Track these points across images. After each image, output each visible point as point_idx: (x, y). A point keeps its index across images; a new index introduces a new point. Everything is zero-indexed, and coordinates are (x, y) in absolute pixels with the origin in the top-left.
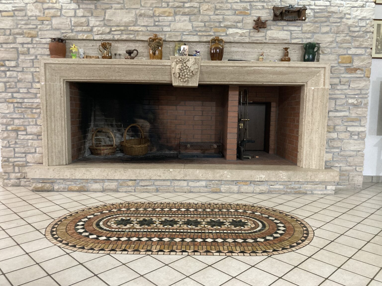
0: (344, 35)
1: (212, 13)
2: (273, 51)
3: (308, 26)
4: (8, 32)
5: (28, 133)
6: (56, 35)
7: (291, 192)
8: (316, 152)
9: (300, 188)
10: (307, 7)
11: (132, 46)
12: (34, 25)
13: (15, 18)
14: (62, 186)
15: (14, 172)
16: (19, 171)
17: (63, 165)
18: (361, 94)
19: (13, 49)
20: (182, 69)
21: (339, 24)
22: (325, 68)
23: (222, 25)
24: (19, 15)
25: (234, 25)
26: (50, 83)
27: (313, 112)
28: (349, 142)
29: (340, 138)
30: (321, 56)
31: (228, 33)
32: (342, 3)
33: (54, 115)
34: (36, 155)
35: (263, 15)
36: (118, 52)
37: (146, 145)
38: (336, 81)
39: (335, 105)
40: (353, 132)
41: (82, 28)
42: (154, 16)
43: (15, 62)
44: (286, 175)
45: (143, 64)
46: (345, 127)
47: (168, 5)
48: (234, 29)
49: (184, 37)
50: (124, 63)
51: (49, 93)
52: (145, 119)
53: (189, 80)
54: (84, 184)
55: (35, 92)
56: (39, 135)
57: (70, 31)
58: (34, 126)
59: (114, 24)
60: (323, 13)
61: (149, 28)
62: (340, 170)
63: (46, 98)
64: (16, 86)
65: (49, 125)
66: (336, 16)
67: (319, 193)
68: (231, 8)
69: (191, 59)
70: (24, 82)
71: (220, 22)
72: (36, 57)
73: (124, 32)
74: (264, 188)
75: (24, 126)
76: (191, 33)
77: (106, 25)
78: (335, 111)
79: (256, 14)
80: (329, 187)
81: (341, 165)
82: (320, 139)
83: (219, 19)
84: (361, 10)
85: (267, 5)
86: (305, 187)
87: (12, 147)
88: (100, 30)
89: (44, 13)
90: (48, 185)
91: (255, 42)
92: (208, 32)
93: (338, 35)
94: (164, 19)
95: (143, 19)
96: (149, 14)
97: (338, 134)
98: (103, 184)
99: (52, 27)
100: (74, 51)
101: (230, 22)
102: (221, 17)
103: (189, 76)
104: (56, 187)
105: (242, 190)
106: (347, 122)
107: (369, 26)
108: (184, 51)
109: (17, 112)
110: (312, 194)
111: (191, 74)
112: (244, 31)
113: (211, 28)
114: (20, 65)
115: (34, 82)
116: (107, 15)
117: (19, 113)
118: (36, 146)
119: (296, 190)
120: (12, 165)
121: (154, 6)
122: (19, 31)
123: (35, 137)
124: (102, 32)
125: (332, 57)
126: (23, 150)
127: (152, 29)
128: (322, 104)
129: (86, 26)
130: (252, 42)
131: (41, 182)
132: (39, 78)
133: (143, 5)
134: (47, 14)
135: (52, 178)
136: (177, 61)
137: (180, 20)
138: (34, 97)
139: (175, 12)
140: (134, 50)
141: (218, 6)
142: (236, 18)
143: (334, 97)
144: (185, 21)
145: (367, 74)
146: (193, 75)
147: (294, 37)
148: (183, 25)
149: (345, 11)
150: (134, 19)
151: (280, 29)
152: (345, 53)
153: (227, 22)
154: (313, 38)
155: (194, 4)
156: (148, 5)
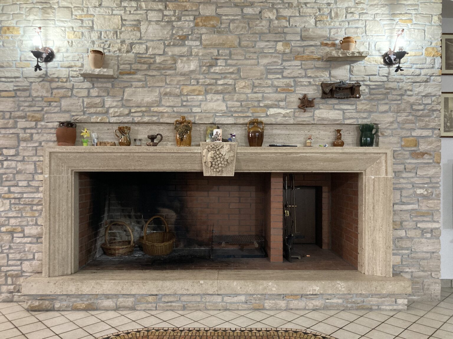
0: (406, 114)
1: (250, 91)
2: (322, 133)
3: (363, 104)
4: (7, 115)
5: (26, 236)
6: (65, 118)
7: (352, 307)
8: (380, 255)
9: (363, 302)
10: (361, 83)
11: (155, 130)
12: (40, 107)
13: (17, 99)
14: (65, 303)
15: (6, 284)
16: (13, 282)
17: (67, 275)
18: (431, 183)
19: (13, 135)
20: (215, 158)
21: (399, 102)
22: (386, 153)
23: (261, 105)
24: (22, 95)
25: (276, 105)
26: (55, 175)
27: (374, 206)
28: (421, 241)
29: (409, 236)
30: (381, 139)
31: (268, 113)
32: (402, 78)
33: (59, 213)
34: (34, 262)
35: (310, 93)
36: (139, 136)
37: (171, 242)
38: (401, 167)
39: (401, 196)
40: (425, 229)
41: (97, 110)
42: (181, 94)
43: (14, 150)
44: (345, 286)
45: (169, 151)
46: (415, 223)
47: (198, 82)
48: (275, 109)
49: (217, 119)
50: (145, 151)
51: (53, 188)
53: (223, 169)
54: (92, 301)
55: (37, 185)
56: (38, 237)
57: (82, 113)
58: (34, 227)
59: (134, 105)
60: (380, 90)
61: (175, 109)
62: (412, 276)
63: (50, 193)
64: (14, 178)
65: (52, 226)
66: (394, 93)
67: (388, 308)
68: (272, 84)
69: (225, 146)
70: (25, 173)
71: (259, 101)
72: (40, 143)
73: (145, 114)
74: (317, 303)
75: (21, 226)
76: (225, 114)
77: (124, 105)
78: (400, 203)
79: (301, 91)
80: (400, 301)
81: (413, 270)
82: (385, 240)
83: (257, 98)
84: (424, 85)
85: (313, 81)
86: (369, 300)
87: (5, 253)
88: (117, 112)
89: (52, 93)
90: (47, 302)
91: (301, 123)
92: (246, 112)
93: (399, 114)
94: (193, 98)
95: (169, 98)
96: (176, 93)
97: (406, 231)
98: (117, 301)
99: (60, 109)
100: (85, 136)
101: (271, 101)
102: (260, 95)
103: (223, 165)
104: (57, 305)
105: (291, 306)
106: (416, 216)
107: (435, 103)
108: (217, 136)
109: (13, 209)
110: (379, 309)
111: (226, 163)
112: (288, 111)
113: (249, 108)
114: (21, 154)
115: (36, 173)
116: (126, 94)
117: (16, 210)
118: (34, 251)
119: (358, 305)
120: (4, 276)
121: (182, 83)
122: (21, 114)
123: (35, 240)
124: (120, 114)
125: (394, 140)
126: (18, 256)
127: (179, 110)
128: (385, 196)
129: (101, 107)
130: (297, 123)
131: (38, 298)
132: (42, 169)
133: (168, 82)
134: (55, 95)
135: (52, 293)
136: (209, 148)
137: (212, 99)
138: (36, 191)
139: (206, 90)
140: (158, 135)
141: (257, 82)
142: (278, 96)
143: (399, 187)
144: (217, 100)
145: (437, 159)
146: (228, 164)
147: (347, 117)
148: (216, 105)
149: (405, 87)
150: (158, 99)
151: (330, 108)
152: (409, 135)
153: (268, 101)
154: (370, 117)
155: (228, 81)
156: (174, 83)
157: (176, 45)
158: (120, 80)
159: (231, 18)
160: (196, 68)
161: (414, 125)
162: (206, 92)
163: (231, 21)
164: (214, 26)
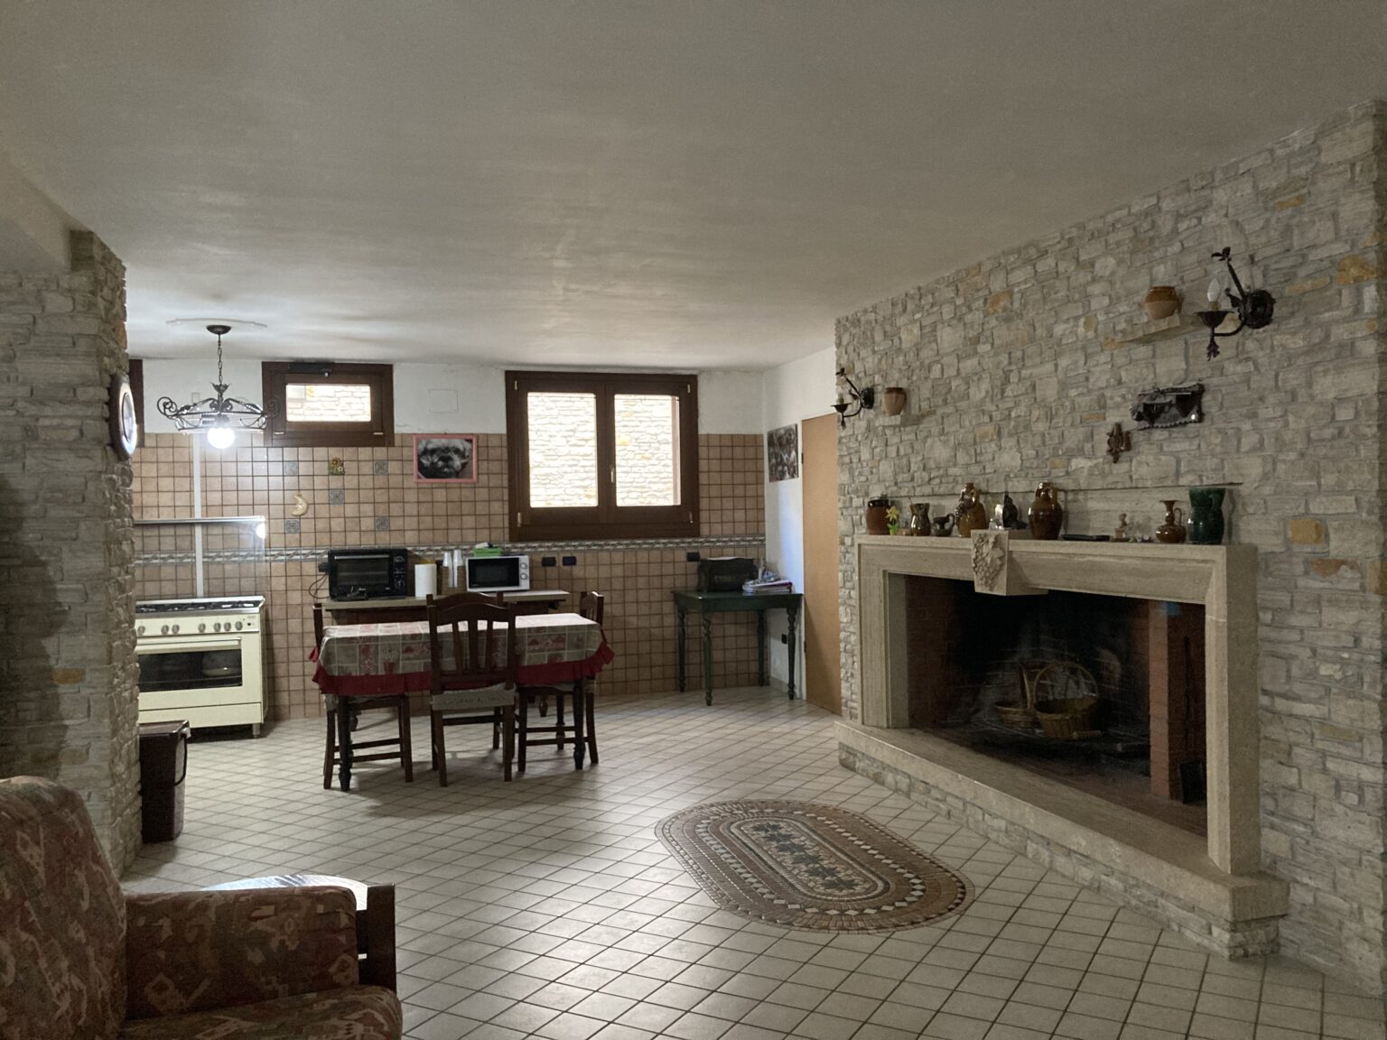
0: (1295, 454)
17: (882, 728)
18: (1355, 648)
20: (977, 560)
22: (1215, 562)
23: (1061, 452)
25: (1080, 450)
26: (865, 577)
28: (1332, 810)
31: (1070, 469)
33: (870, 634)
38: (1283, 598)
39: (1288, 675)
40: (1343, 777)
41: (904, 477)
42: (975, 442)
45: (944, 546)
46: (1320, 754)
47: (991, 418)
48: (1079, 459)
51: (864, 597)
53: (993, 582)
59: (933, 466)
67: (1194, 938)
68: (1073, 409)
69: (990, 538)
71: (1058, 444)
73: (943, 479)
77: (926, 468)
79: (1113, 418)
80: (1215, 931)
81: (1318, 883)
88: (919, 478)
90: (851, 758)
91: (1113, 486)
92: (1042, 468)
93: (1281, 456)
94: (987, 448)
96: (969, 441)
97: (1299, 774)
98: (896, 778)
101: (1073, 442)
102: (1058, 433)
103: (988, 574)
104: (857, 765)
107: (1363, 416)
110: (1180, 933)
111: (991, 570)
112: (1094, 462)
113: (1046, 460)
116: (926, 449)
127: (971, 471)
129: (908, 472)
130: (1108, 487)
135: (851, 746)
137: (1006, 447)
139: (998, 431)
142: (1081, 432)
143: (1281, 649)
144: (1011, 448)
145: (1373, 581)
146: (997, 573)
147: (1183, 469)
148: (1009, 459)
149: (1293, 379)
150: (953, 454)
151: (1156, 450)
152: (1302, 510)
153: (1069, 444)
154: (1223, 468)
155: (1022, 410)
156: (967, 423)
157: (968, 357)
158: (921, 426)
159: (1023, 287)
160: (987, 392)
161: (1314, 483)
162: (999, 434)
163: (1023, 293)
164: (1005, 309)
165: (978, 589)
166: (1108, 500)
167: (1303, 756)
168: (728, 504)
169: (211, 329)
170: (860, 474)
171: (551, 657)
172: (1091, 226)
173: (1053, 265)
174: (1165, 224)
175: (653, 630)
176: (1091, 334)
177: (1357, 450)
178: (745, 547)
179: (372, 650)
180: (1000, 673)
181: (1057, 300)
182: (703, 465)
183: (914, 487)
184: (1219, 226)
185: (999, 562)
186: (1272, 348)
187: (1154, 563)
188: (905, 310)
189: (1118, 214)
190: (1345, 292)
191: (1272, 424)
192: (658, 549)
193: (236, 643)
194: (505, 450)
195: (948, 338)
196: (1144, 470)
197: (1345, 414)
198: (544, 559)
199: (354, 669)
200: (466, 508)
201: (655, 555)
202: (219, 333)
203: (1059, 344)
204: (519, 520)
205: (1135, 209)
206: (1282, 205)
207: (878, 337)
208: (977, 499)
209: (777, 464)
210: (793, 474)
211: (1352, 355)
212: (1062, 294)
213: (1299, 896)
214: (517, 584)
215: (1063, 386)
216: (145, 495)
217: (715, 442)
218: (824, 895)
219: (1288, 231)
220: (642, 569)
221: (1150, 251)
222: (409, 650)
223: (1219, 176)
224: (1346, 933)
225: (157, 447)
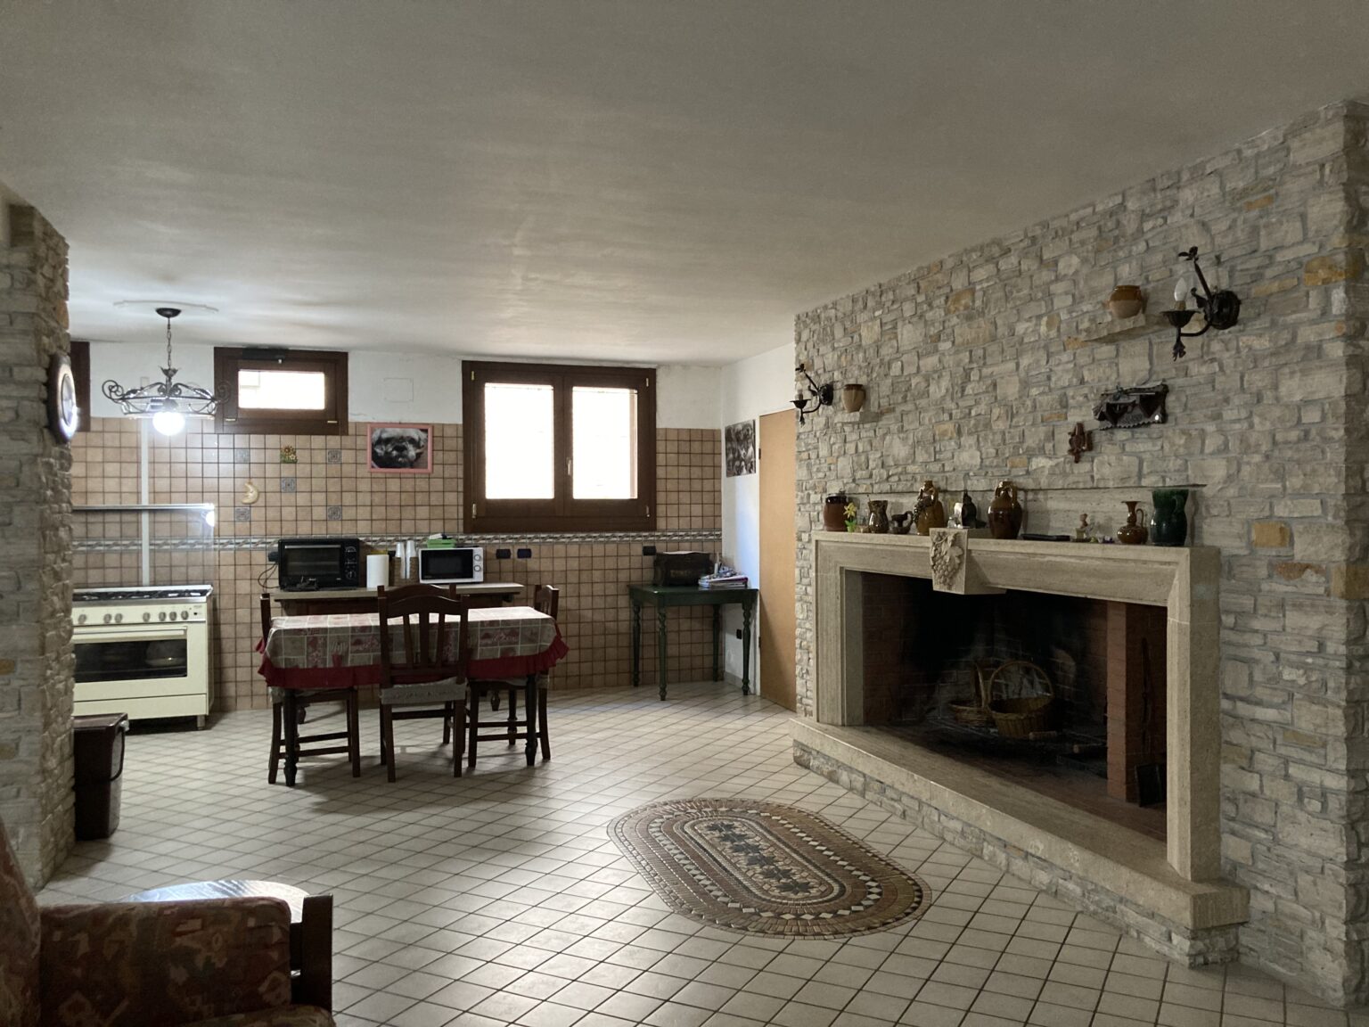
0: (1260, 456)
1: (1007, 424)
7: (1095, 912)
14: (816, 763)
17: (837, 725)
18: (1319, 653)
21: (1246, 425)
23: (1021, 450)
25: (1040, 449)
26: (822, 574)
28: (1295, 817)
31: (1030, 468)
33: (827, 631)
35: (1087, 419)
39: (1251, 679)
40: (1304, 783)
41: (863, 474)
42: (934, 440)
46: (1282, 760)
47: (950, 416)
48: (1039, 459)
51: (820, 592)
52: (1067, 649)
53: (952, 581)
59: (892, 463)
61: (924, 468)
66: (1235, 400)
67: (1153, 945)
68: (1035, 408)
69: (949, 537)
71: (1019, 443)
73: (901, 476)
76: (978, 473)
77: (884, 465)
78: (1252, 699)
79: (1074, 418)
80: (1175, 939)
81: (1279, 891)
83: (1016, 437)
92: (1000, 467)
93: (1245, 458)
94: (946, 446)
95: (921, 449)
96: (929, 438)
97: (1261, 780)
98: (851, 777)
99: (837, 474)
100: (848, 516)
101: (1033, 442)
102: (1019, 432)
104: (811, 763)
107: (1330, 419)
110: (1138, 939)
112: (1055, 462)
113: (1007, 458)
116: (885, 446)
121: (935, 420)
127: (930, 469)
129: (866, 469)
131: (801, 747)
133: (921, 421)
134: (834, 453)
137: (965, 445)
139: (959, 429)
141: (1015, 406)
142: (1042, 430)
143: (1243, 653)
144: (970, 446)
145: (1338, 585)
146: (955, 571)
147: (1145, 470)
148: (969, 457)
149: (1257, 380)
150: (912, 451)
151: (1117, 449)
152: (1267, 513)
153: (1031, 442)
154: (1186, 469)
155: (982, 408)
156: (927, 421)
157: (928, 354)
158: (880, 423)
159: (985, 285)
160: (947, 390)
161: (1279, 486)
162: (959, 433)
163: (985, 292)
164: (966, 307)
165: (936, 588)
166: (1067, 499)
167: (1266, 761)
168: (685, 498)
169: (161, 311)
170: (818, 470)
171: (502, 652)
172: (1055, 224)
173: (1016, 263)
174: (1130, 225)
175: (607, 624)
176: (1053, 333)
177: (1323, 452)
178: (701, 541)
179: (320, 642)
180: (955, 673)
181: (1020, 299)
182: (661, 459)
183: (872, 485)
184: (1186, 226)
185: (957, 561)
186: (1238, 350)
187: (1117, 564)
188: (865, 307)
189: (1082, 213)
190: (1313, 294)
191: (1237, 426)
192: (614, 542)
193: (182, 633)
194: (461, 441)
195: (909, 335)
196: (1106, 471)
197: (1311, 416)
198: (498, 551)
199: (302, 661)
200: (420, 498)
201: (611, 548)
202: (168, 316)
203: (1021, 343)
204: (474, 512)
205: (1100, 208)
206: (1250, 206)
207: (839, 333)
208: (936, 497)
209: (734, 460)
210: (751, 469)
211: (1319, 357)
212: (1026, 292)
213: (1259, 903)
214: (471, 576)
215: (1025, 385)
216: (89, 481)
217: (672, 436)
218: (779, 897)
219: (1255, 231)
220: (598, 563)
221: (1115, 251)
222: (358, 642)
223: (1185, 176)
224: (1308, 942)
225: (103, 432)
